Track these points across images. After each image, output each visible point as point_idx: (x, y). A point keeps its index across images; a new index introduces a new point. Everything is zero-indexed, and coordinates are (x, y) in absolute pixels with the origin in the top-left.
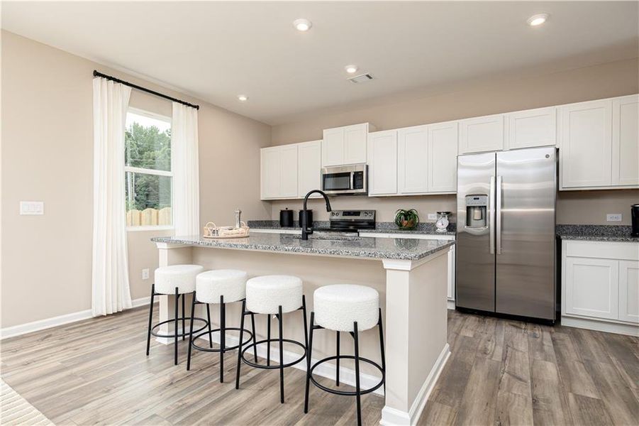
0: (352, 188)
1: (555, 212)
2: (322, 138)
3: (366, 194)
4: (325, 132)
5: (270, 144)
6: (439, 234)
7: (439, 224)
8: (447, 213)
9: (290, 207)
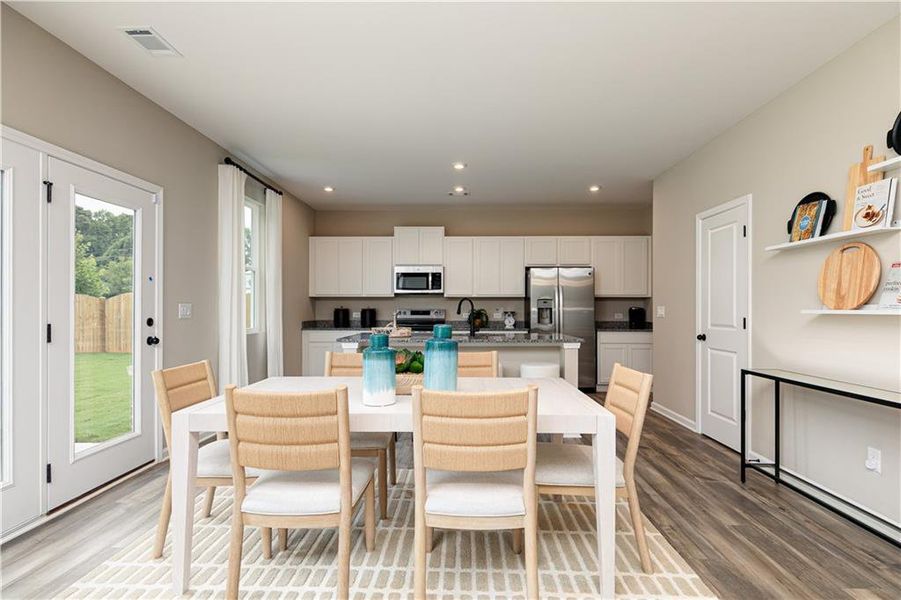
0: (430, 287)
1: (595, 311)
2: (392, 235)
3: (443, 294)
4: (397, 229)
5: (314, 235)
6: (508, 330)
7: (507, 322)
8: (512, 313)
9: (345, 305)
